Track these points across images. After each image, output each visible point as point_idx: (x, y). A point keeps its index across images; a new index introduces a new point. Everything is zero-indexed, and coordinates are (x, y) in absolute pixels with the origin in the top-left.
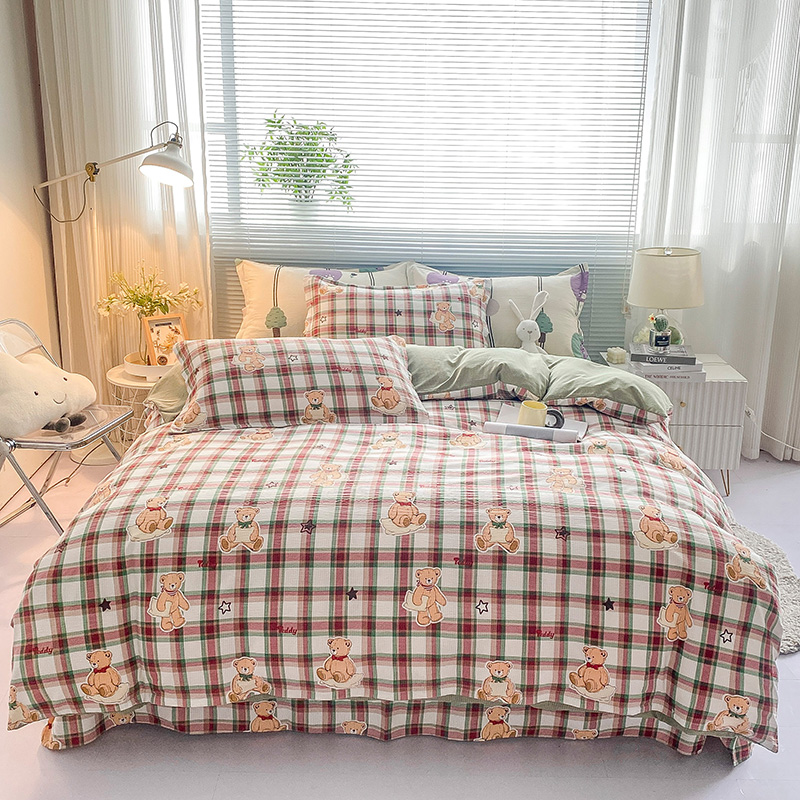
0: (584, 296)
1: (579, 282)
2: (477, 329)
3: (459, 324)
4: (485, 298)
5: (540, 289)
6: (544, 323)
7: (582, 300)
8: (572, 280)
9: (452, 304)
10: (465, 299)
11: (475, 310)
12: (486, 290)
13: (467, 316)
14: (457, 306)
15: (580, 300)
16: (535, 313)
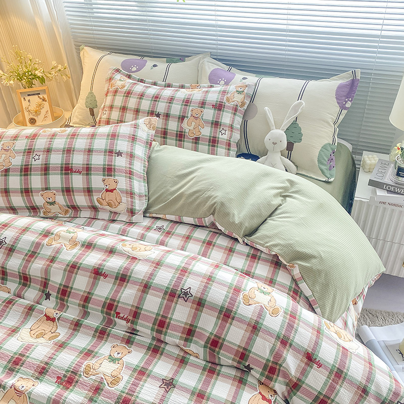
0: (349, 105)
1: (347, 90)
2: (223, 136)
3: (206, 132)
4: (243, 104)
5: (300, 97)
6: (294, 133)
7: (346, 108)
8: (340, 88)
9: (205, 111)
10: (219, 107)
11: (226, 118)
12: (247, 95)
13: (216, 124)
14: (209, 114)
15: (343, 107)
16: (287, 123)
